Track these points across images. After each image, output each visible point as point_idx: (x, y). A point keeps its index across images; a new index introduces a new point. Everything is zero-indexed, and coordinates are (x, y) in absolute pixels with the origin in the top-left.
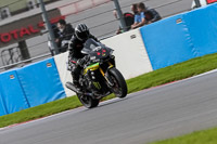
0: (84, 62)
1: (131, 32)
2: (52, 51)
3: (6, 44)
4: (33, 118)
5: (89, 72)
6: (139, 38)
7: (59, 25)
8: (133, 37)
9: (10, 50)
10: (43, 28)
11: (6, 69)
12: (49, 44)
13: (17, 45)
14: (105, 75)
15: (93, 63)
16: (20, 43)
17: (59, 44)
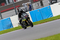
3: (37, 2)
4: (44, 23)
5: (23, 21)
9: (38, 3)
11: (37, 9)
13: (40, 2)
17: (51, 2)
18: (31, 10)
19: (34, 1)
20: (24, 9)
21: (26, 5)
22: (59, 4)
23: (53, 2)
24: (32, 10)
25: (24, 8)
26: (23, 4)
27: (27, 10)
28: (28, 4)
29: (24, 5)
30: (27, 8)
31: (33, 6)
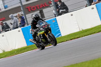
0: (38, 31)
1: (92, 6)
2: (55, 15)
3: (33, 11)
5: (40, 35)
6: (95, 9)
7: (58, 3)
8: (93, 8)
10: (51, 4)
12: (54, 11)
13: (39, 12)
14: (47, 36)
15: (41, 31)
16: (40, 11)
18: (23, 26)
19: (30, 10)
20: (12, 24)
21: (16, 17)
22: (72, 15)
23: (61, 11)
24: (26, 26)
25: (13, 22)
26: (10, 16)
27: (17, 25)
28: (19, 15)
29: (12, 16)
30: (17, 22)
31: (28, 19)
